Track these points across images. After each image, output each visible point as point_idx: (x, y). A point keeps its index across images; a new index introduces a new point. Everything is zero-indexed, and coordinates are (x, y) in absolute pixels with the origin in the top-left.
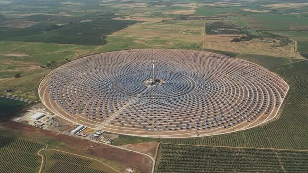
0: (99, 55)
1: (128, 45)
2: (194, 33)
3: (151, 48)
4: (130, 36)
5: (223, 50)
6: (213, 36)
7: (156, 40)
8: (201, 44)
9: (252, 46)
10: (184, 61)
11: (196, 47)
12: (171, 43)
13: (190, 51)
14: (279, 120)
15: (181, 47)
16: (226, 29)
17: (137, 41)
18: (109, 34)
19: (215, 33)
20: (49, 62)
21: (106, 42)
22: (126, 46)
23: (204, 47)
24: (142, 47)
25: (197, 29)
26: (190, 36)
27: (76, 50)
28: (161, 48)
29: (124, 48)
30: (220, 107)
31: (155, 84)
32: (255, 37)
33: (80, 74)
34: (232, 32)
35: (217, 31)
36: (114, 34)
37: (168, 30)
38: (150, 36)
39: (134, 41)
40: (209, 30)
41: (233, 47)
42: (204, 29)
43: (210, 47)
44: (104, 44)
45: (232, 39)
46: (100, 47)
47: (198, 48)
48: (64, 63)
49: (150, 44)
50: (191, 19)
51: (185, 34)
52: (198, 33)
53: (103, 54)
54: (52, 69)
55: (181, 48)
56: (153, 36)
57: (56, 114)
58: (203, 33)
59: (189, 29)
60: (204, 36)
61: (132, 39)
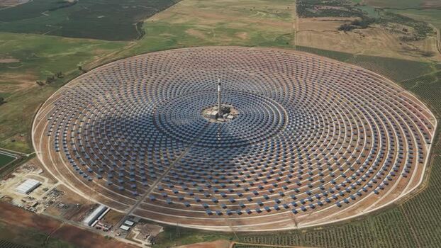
0: (133, 60)
1: (177, 39)
2: (278, 15)
3: (212, 44)
4: (181, 21)
5: (326, 47)
6: (308, 20)
7: (220, 29)
8: (291, 36)
9: (370, 38)
10: (267, 71)
11: (283, 42)
12: (244, 35)
13: (276, 50)
14: (428, 190)
15: (260, 41)
16: (329, 7)
17: (191, 32)
18: (148, 17)
19: (311, 15)
20: (51, 73)
21: (143, 33)
22: (174, 41)
23: (297, 42)
24: (200, 42)
25: (282, 7)
26: (273, 21)
27: (96, 48)
28: (231, 45)
29: (171, 44)
30: (329, 164)
31: (222, 117)
32: (374, 21)
33: (101, 98)
34: (337, 14)
35: (314, 12)
36: (155, 19)
37: (238, 10)
38: (212, 22)
39: (187, 32)
40: (303, 9)
41: (342, 42)
42: (294, 7)
43: (306, 43)
44: (140, 38)
45: (338, 26)
46: (133, 43)
47: (287, 44)
48: (75, 75)
49: (210, 36)
51: (266, 17)
52: (285, 15)
53: (139, 58)
54: (56, 88)
55: (261, 45)
56: (216, 22)
57: (61, 182)
58: (294, 15)
59: (270, 6)
60: (295, 22)
61: (183, 27)
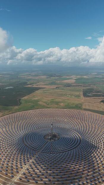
0: (16, 114)
1: (35, 105)
2: (76, 96)
3: (49, 108)
4: (36, 99)
5: (96, 109)
6: (88, 98)
7: (52, 102)
8: (81, 104)
10: (72, 119)
11: (78, 107)
12: (62, 104)
13: (75, 110)
16: (96, 93)
17: (40, 103)
18: (23, 97)
19: (89, 96)
21: (21, 103)
22: (33, 106)
23: (84, 107)
24: (44, 107)
25: (77, 93)
26: (73, 99)
28: (56, 108)
29: (32, 108)
31: (53, 139)
34: (100, 96)
35: (90, 95)
36: (26, 98)
37: (59, 94)
38: (48, 99)
39: (38, 103)
40: (86, 94)
42: (82, 93)
43: (87, 107)
44: (19, 105)
45: (100, 101)
46: (16, 107)
47: (80, 108)
49: (48, 104)
50: (73, 86)
51: (70, 97)
52: (78, 96)
53: (18, 113)
55: (69, 108)
56: (50, 99)
58: (82, 96)
59: (72, 93)
60: (82, 99)
61: (38, 101)
